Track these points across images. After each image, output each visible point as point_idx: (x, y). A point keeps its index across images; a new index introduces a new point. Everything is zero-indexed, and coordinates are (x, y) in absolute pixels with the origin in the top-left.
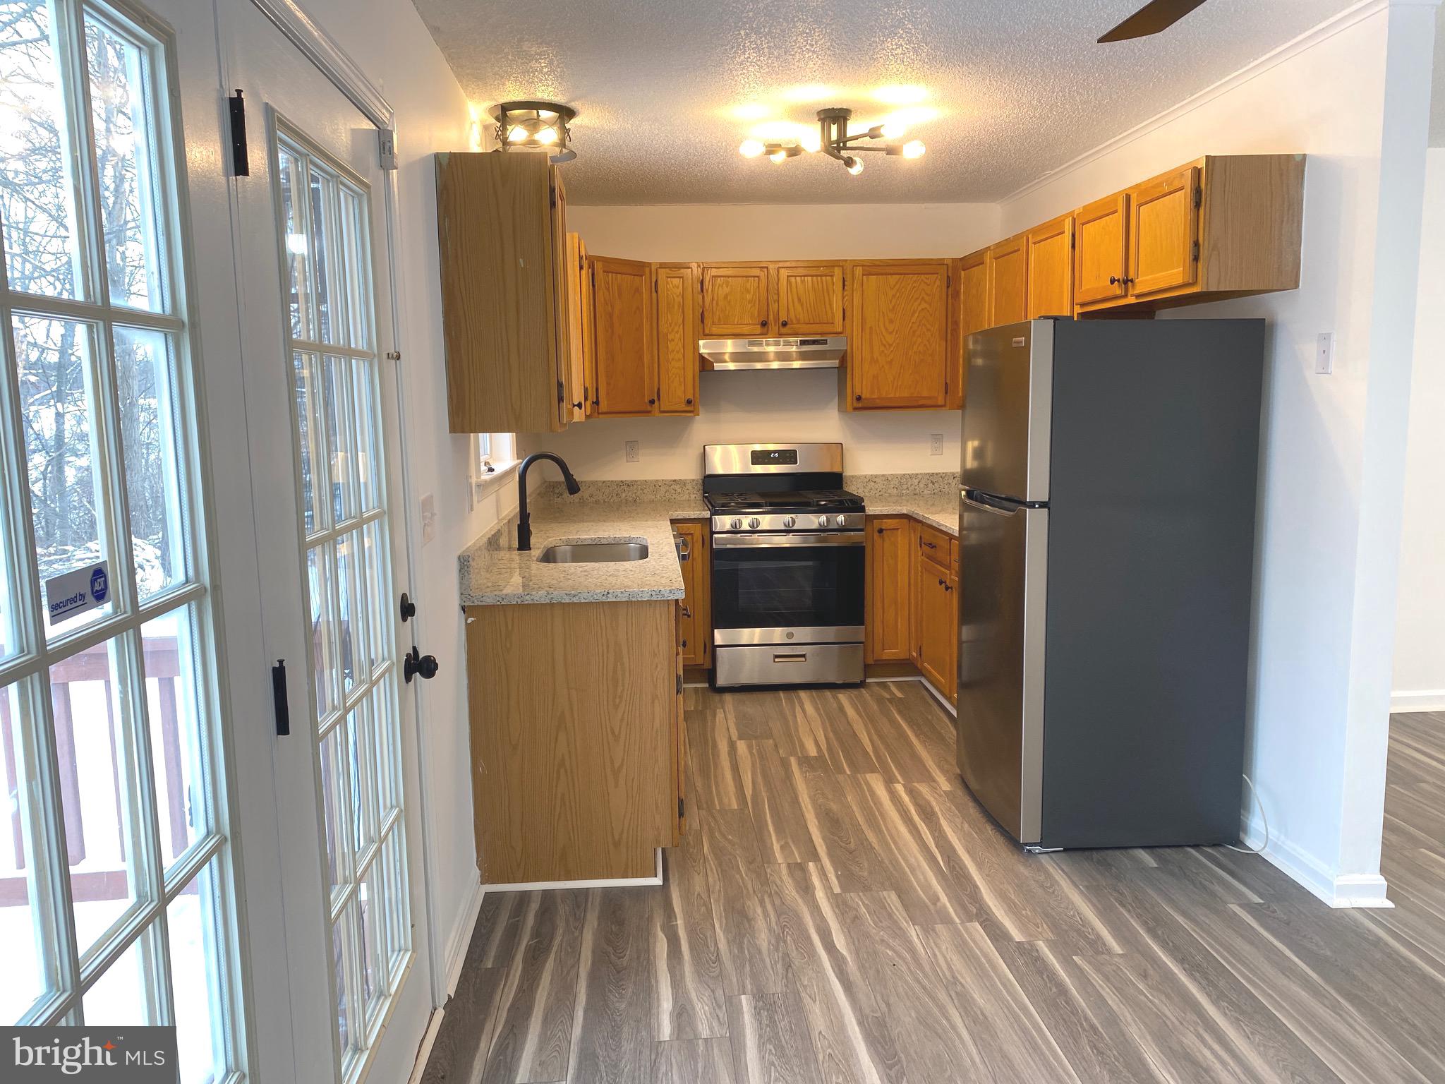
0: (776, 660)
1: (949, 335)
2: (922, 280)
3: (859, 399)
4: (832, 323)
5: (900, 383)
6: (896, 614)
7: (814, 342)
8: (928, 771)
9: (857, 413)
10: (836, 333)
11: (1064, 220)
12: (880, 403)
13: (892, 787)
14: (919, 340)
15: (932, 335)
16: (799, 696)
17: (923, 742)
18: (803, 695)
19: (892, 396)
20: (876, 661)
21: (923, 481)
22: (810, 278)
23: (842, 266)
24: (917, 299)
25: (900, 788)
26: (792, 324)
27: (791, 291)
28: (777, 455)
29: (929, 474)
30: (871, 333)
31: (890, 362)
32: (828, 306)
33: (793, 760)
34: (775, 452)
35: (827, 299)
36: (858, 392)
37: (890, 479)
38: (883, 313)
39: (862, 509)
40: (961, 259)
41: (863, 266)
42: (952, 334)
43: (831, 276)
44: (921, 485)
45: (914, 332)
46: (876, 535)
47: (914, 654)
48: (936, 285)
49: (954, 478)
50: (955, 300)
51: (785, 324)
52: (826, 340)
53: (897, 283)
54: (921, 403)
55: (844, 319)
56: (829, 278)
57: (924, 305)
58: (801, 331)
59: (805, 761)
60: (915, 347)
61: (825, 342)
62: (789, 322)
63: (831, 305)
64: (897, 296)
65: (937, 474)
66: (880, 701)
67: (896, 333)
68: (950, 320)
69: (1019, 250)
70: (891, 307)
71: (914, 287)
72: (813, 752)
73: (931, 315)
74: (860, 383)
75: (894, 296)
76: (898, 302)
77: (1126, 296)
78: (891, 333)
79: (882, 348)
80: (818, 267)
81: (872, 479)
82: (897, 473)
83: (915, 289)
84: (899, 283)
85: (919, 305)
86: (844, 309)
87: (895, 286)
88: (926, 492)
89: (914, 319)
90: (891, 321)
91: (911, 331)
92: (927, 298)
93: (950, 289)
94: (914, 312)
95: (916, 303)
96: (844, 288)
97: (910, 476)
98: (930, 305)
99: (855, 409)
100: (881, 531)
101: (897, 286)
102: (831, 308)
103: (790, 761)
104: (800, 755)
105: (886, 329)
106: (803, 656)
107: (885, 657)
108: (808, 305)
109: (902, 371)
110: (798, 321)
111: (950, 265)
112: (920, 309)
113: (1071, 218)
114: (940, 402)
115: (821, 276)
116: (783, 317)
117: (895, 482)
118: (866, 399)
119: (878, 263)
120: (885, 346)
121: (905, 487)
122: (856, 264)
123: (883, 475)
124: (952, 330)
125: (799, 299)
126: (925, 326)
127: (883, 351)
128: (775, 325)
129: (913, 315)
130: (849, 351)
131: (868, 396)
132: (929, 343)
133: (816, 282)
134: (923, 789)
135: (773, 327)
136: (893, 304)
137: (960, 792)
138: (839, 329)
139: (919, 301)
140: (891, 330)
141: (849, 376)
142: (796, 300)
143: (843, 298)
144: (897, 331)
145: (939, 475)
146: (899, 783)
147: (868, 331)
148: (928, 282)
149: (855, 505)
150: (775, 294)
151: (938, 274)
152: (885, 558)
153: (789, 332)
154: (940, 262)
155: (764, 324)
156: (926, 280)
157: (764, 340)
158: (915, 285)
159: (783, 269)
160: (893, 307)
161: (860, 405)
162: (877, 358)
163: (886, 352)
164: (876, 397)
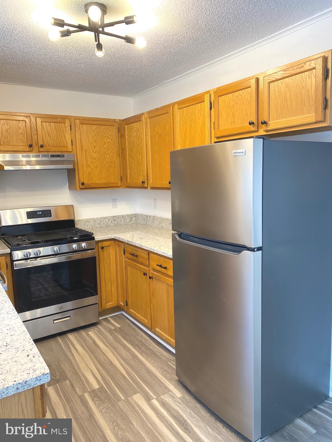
0: (55, 322)
1: (120, 155)
2: (107, 128)
3: (83, 184)
4: (67, 147)
5: (101, 176)
6: (111, 286)
7: (58, 156)
8: (162, 383)
9: (82, 191)
10: (69, 152)
11: (204, 95)
12: (93, 186)
13: (151, 403)
14: (108, 156)
15: (113, 154)
16: (69, 338)
17: (147, 359)
18: (71, 336)
19: (98, 182)
20: (103, 310)
21: (110, 220)
22: (53, 124)
23: (69, 119)
24: (106, 137)
25: (155, 402)
26: (46, 146)
27: (44, 130)
28: (40, 213)
29: (112, 216)
30: (86, 153)
31: (96, 167)
32: (64, 138)
33: (86, 395)
34: (39, 211)
35: (63, 134)
36: (82, 181)
37: (96, 220)
38: (91, 143)
39: (93, 238)
40: (123, 120)
41: (80, 119)
42: (122, 154)
43: (64, 123)
44: (110, 222)
45: (106, 152)
46: (100, 250)
47: (121, 303)
48: (113, 131)
49: (123, 217)
50: (122, 139)
51: (42, 146)
52: (64, 155)
53: (96, 129)
54: (111, 185)
55: (72, 145)
56: (63, 124)
57: (109, 140)
58: (50, 150)
59: (94, 394)
60: (107, 159)
61: (63, 156)
62: (44, 145)
63: (65, 138)
64: (96, 135)
65: (116, 216)
66: (110, 331)
67: (98, 153)
68: (120, 148)
69: (168, 113)
70: (94, 141)
71: (104, 131)
72: (96, 386)
73: (112, 145)
74: (83, 176)
75: (95, 135)
76: (97, 138)
77: (257, 131)
78: (95, 153)
79: (92, 160)
80: (57, 118)
81: (88, 221)
82: (98, 217)
83: (104, 132)
84: (97, 129)
85: (107, 140)
86: (72, 140)
87: (95, 130)
88: (112, 225)
89: (105, 147)
90: (95, 147)
91: (104, 152)
92: (109, 137)
93: (119, 134)
94: (105, 143)
95: (105, 140)
96: (71, 130)
97: (105, 218)
98: (111, 140)
99: (81, 189)
100: (102, 248)
101: (96, 130)
102: (66, 140)
103: (85, 396)
104: (90, 390)
105: (93, 151)
106: (69, 316)
107: (107, 307)
108: (53, 137)
109: (101, 170)
110: (49, 146)
111: (119, 122)
112: (107, 142)
113: (209, 94)
114: (119, 185)
115: (59, 123)
116: (41, 143)
117: (98, 221)
118: (86, 184)
119: (86, 119)
120: (93, 159)
121: (102, 223)
122: (76, 118)
123: (93, 219)
124: (121, 152)
125: (48, 134)
126: (110, 150)
127: (92, 161)
128: (36, 146)
129: (104, 144)
130: (76, 160)
131: (87, 182)
132: (112, 158)
133: (56, 125)
134: (166, 398)
135: (35, 148)
136: (95, 139)
137: (188, 397)
138: (70, 150)
139: (106, 138)
140: (95, 151)
141: (77, 173)
142: (47, 134)
143: (71, 134)
144: (98, 152)
145: (117, 217)
146: (154, 399)
147: (84, 151)
148: (110, 129)
149: (88, 237)
150: (35, 130)
151: (114, 126)
152: (105, 260)
153: (45, 150)
154: (114, 121)
155: (31, 146)
156: (109, 129)
157: (31, 154)
158: (104, 130)
159: (38, 118)
160: (95, 140)
161: (83, 187)
162: (90, 165)
163: (93, 162)
164: (90, 183)
